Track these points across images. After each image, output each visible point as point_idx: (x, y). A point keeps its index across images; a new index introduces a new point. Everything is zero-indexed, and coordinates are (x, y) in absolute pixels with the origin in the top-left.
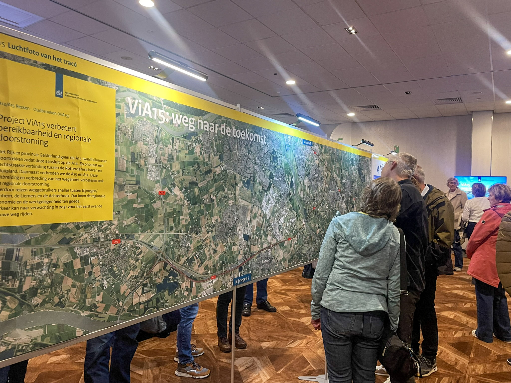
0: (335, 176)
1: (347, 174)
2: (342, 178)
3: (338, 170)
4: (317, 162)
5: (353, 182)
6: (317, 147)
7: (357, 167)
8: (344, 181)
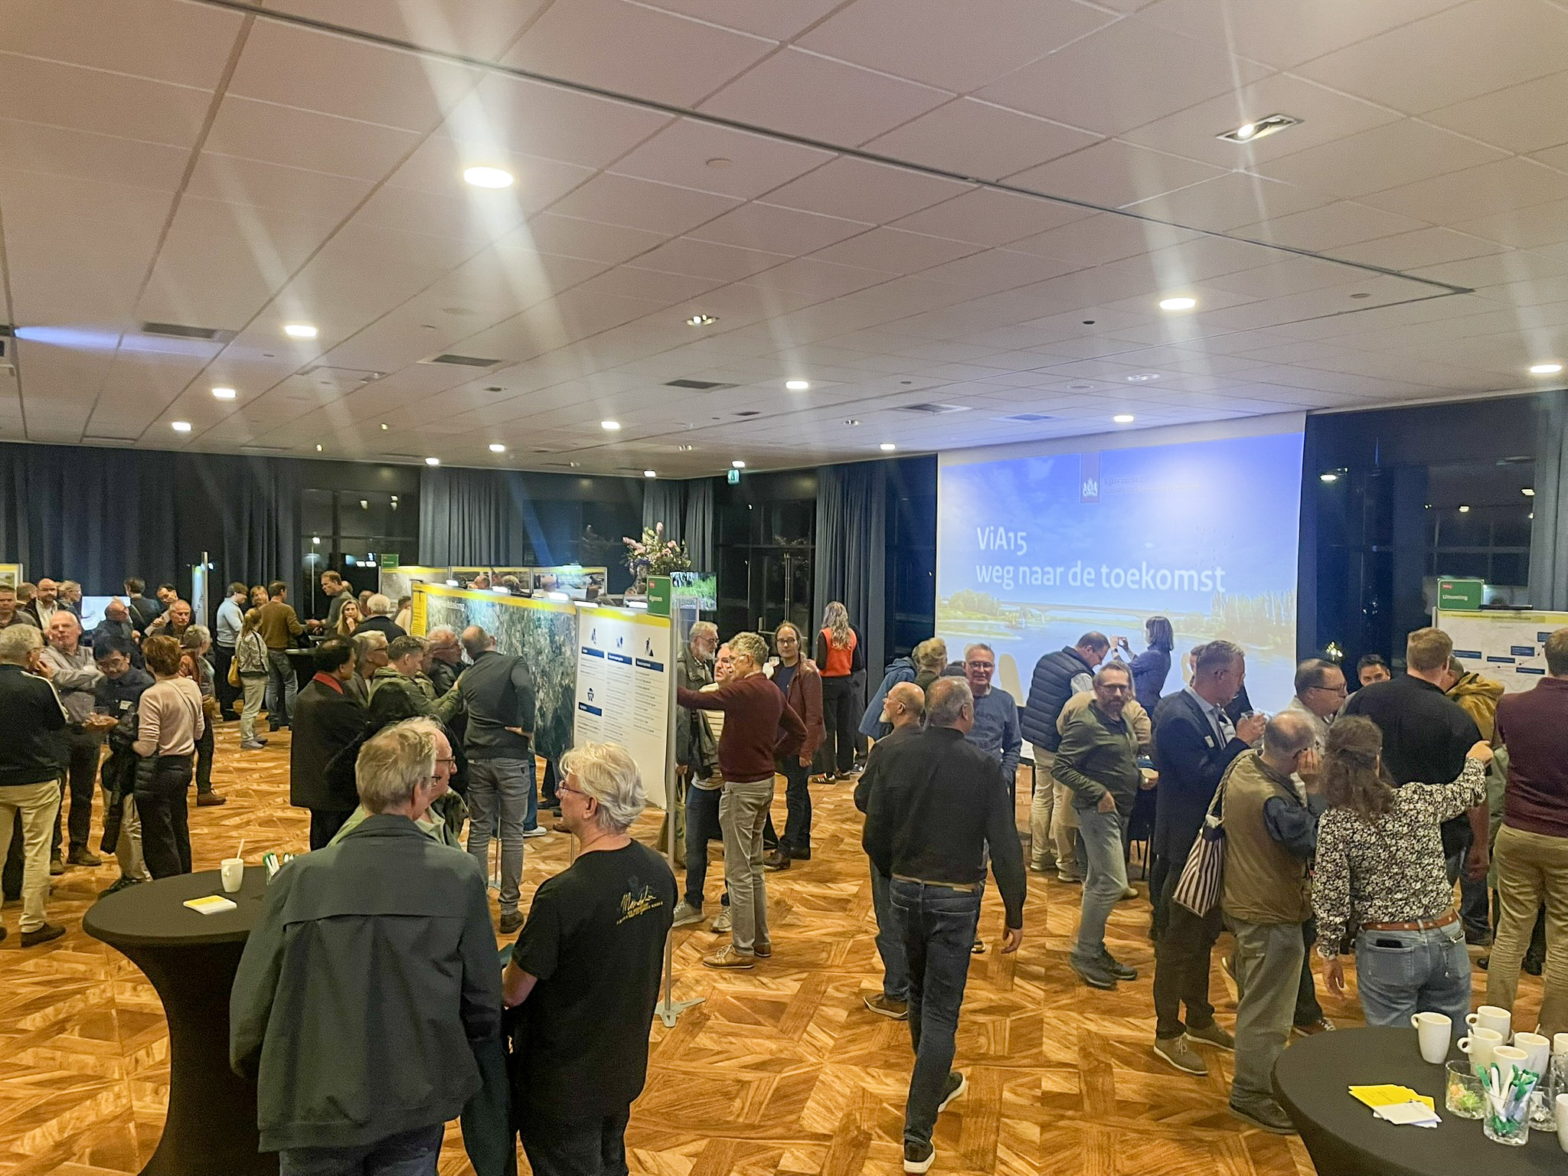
0: (514, 641)
1: (531, 639)
2: (523, 646)
3: (518, 634)
4: (497, 624)
5: (540, 653)
6: (498, 607)
7: (547, 631)
8: (525, 649)
